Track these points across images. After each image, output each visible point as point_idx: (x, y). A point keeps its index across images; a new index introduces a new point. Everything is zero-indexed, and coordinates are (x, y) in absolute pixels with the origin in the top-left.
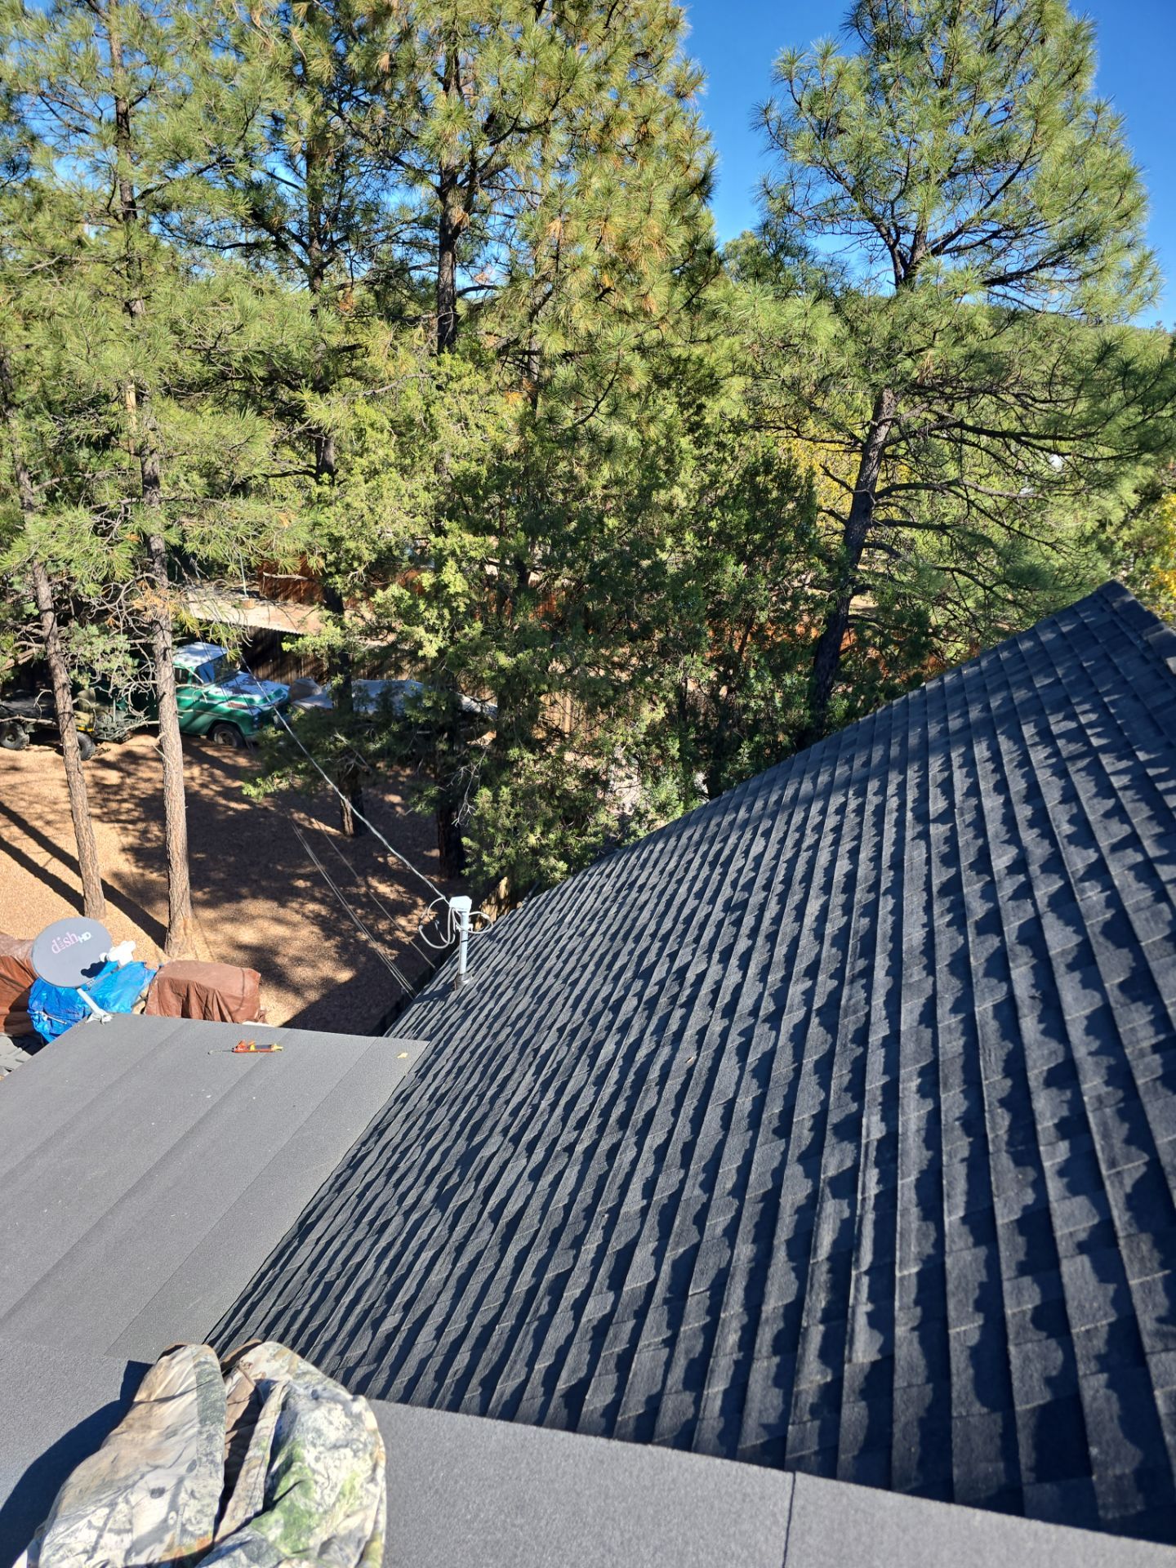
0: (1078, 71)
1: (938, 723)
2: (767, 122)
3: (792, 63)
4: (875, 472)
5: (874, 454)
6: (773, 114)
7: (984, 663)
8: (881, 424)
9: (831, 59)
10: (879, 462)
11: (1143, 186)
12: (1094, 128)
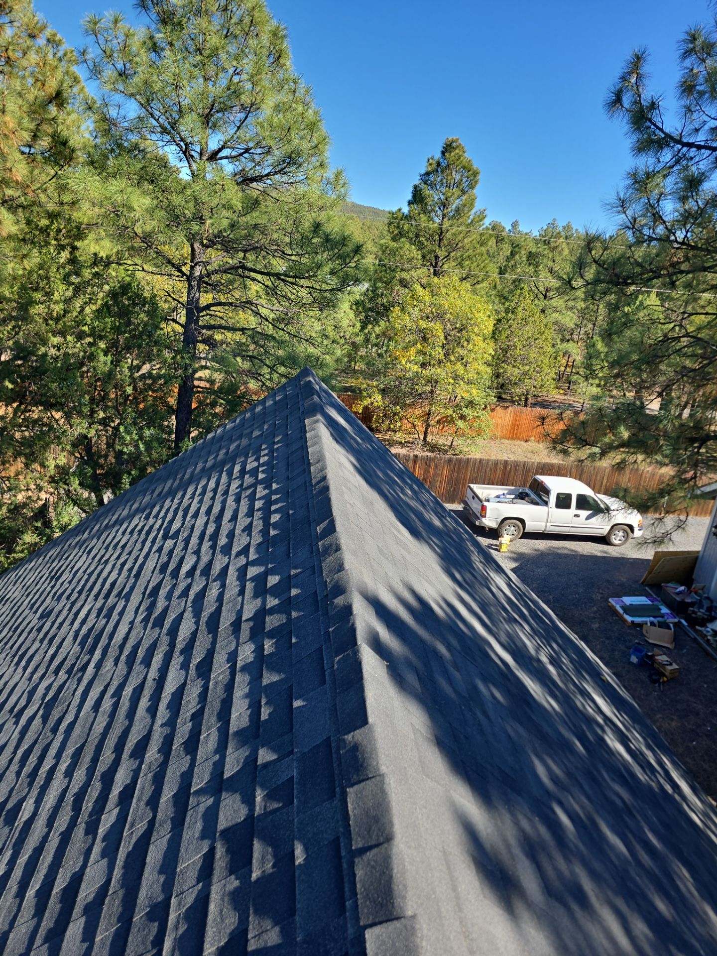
0: (280, 57)
1: (203, 463)
2: (85, 61)
3: (96, 23)
4: (197, 295)
5: (194, 283)
6: (88, 56)
7: (238, 421)
8: (196, 264)
9: (119, 25)
10: (199, 288)
11: (323, 129)
12: (294, 92)
